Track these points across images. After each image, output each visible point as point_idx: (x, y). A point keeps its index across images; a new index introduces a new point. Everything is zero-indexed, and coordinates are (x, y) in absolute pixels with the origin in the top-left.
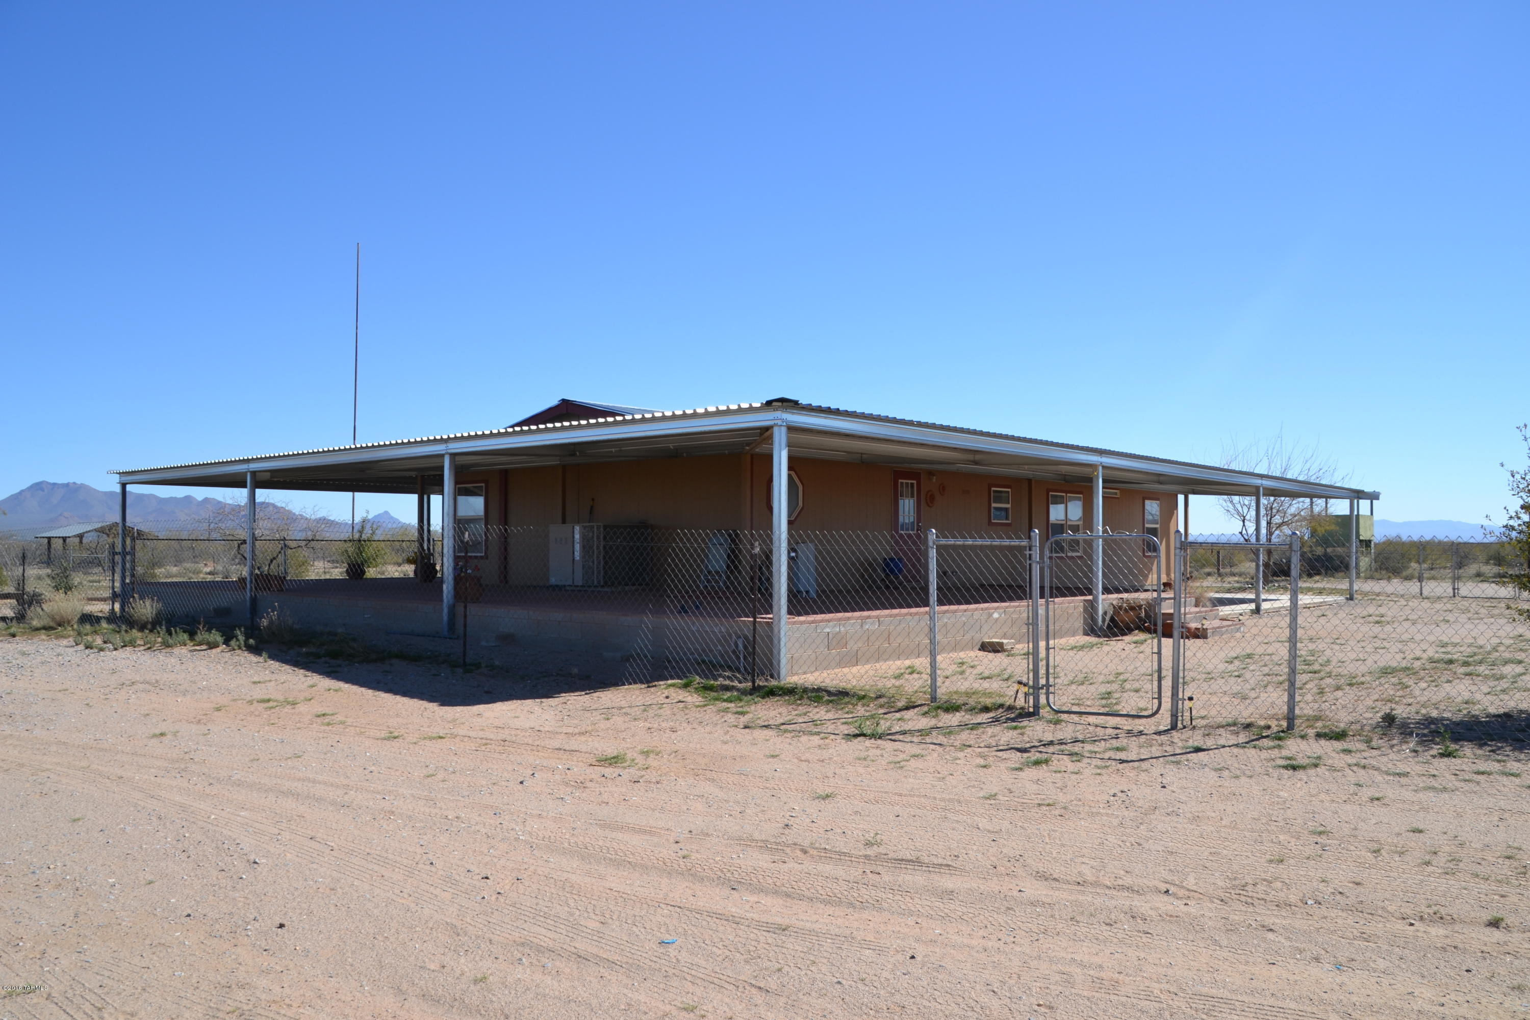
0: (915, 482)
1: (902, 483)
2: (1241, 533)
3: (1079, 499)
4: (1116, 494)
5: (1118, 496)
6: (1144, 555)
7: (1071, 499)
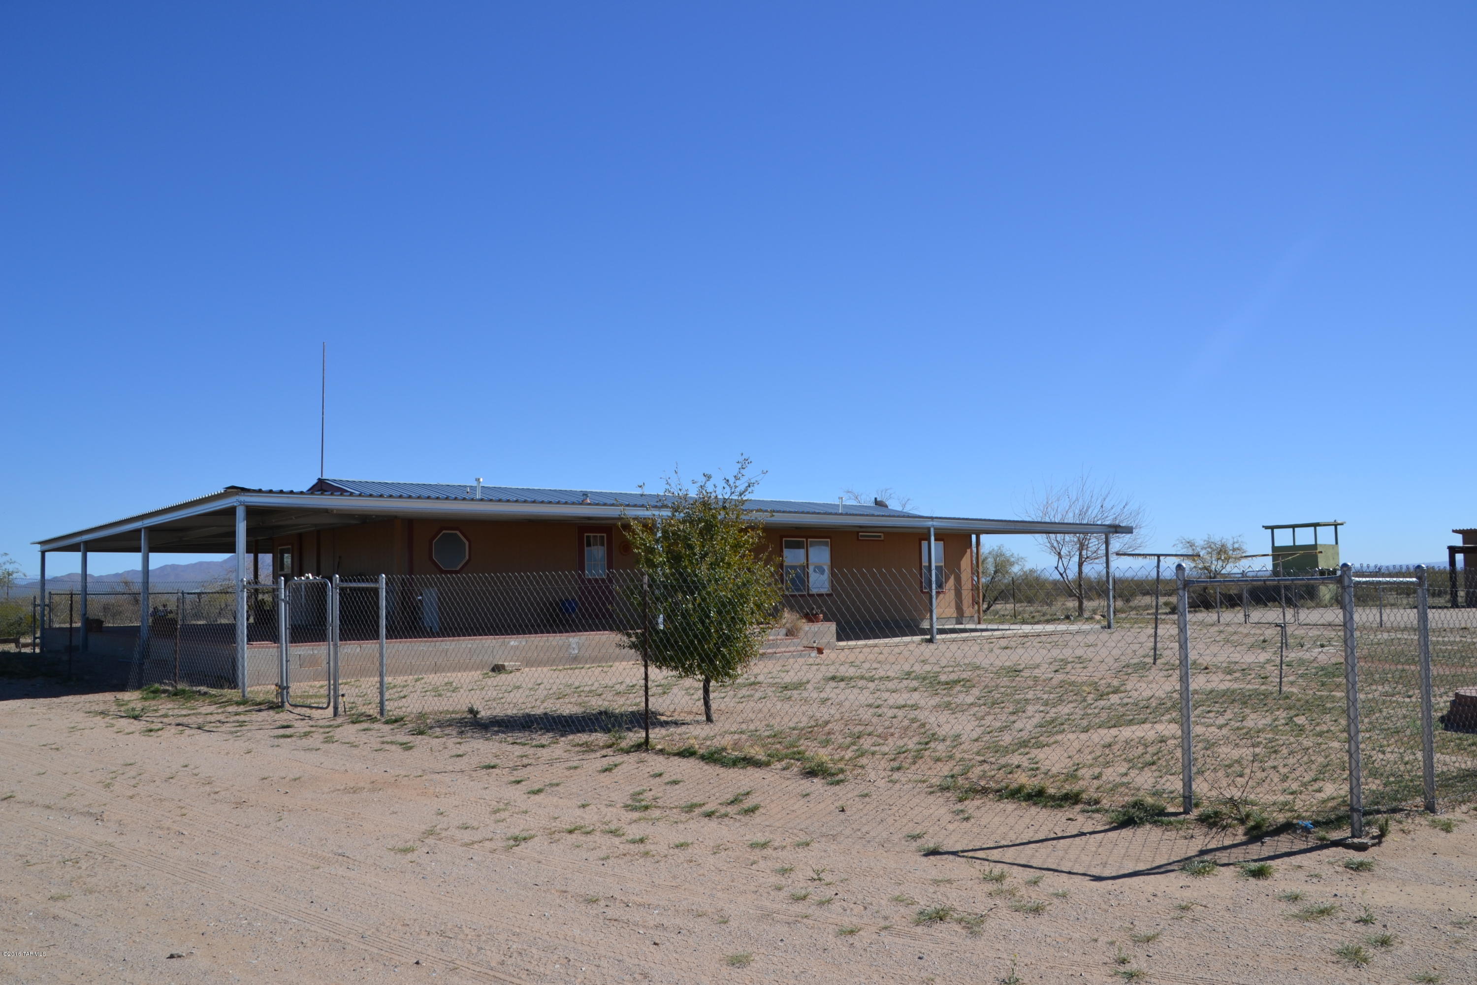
0: (605, 535)
1: (588, 537)
2: (1056, 568)
3: (826, 544)
4: (880, 536)
5: (882, 538)
6: (922, 591)
7: (812, 544)
